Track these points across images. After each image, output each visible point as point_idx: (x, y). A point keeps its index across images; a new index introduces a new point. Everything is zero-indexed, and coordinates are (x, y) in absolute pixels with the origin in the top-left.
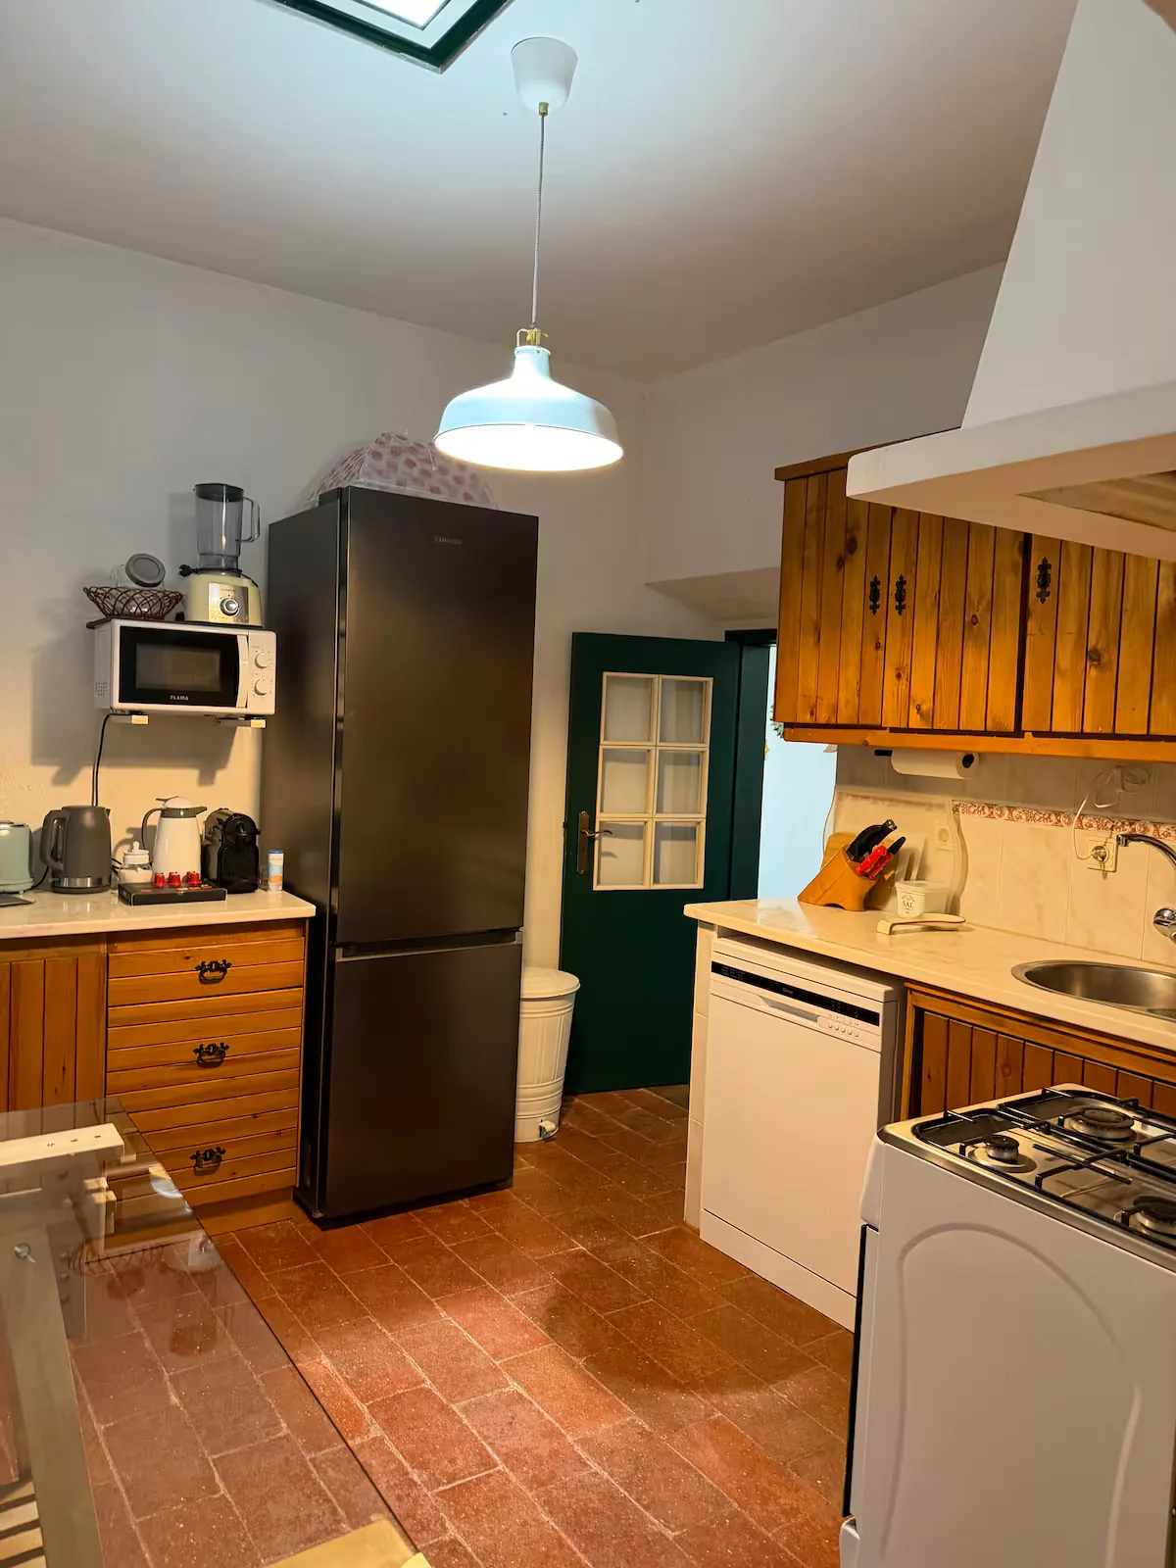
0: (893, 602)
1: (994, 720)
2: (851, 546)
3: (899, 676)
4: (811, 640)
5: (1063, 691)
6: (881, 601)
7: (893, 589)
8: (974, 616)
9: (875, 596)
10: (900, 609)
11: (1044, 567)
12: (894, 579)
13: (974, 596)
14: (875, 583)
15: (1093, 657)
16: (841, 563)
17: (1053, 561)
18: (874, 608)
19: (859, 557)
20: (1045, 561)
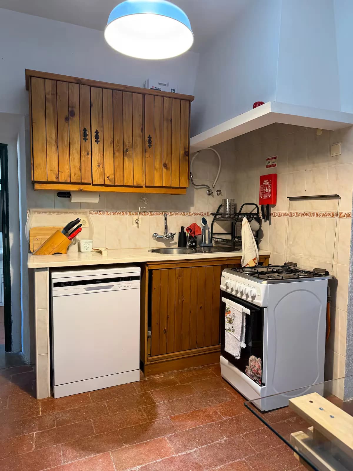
0: (94, 139)
1: (136, 182)
2: (72, 114)
3: (99, 166)
4: (54, 148)
5: (157, 175)
6: (88, 137)
7: (94, 134)
8: (127, 149)
9: (85, 135)
10: (97, 142)
11: (150, 137)
12: (94, 131)
13: (127, 143)
14: (85, 131)
15: (165, 166)
16: (67, 119)
17: (152, 136)
18: (85, 140)
19: (77, 119)
20: (150, 136)
